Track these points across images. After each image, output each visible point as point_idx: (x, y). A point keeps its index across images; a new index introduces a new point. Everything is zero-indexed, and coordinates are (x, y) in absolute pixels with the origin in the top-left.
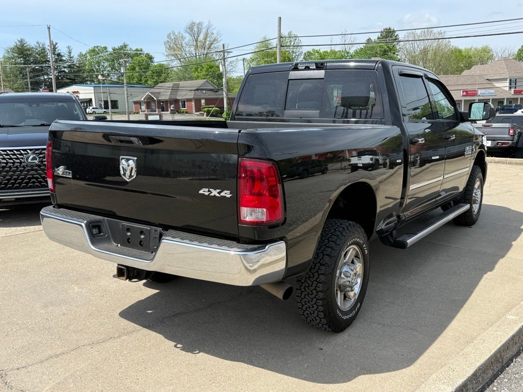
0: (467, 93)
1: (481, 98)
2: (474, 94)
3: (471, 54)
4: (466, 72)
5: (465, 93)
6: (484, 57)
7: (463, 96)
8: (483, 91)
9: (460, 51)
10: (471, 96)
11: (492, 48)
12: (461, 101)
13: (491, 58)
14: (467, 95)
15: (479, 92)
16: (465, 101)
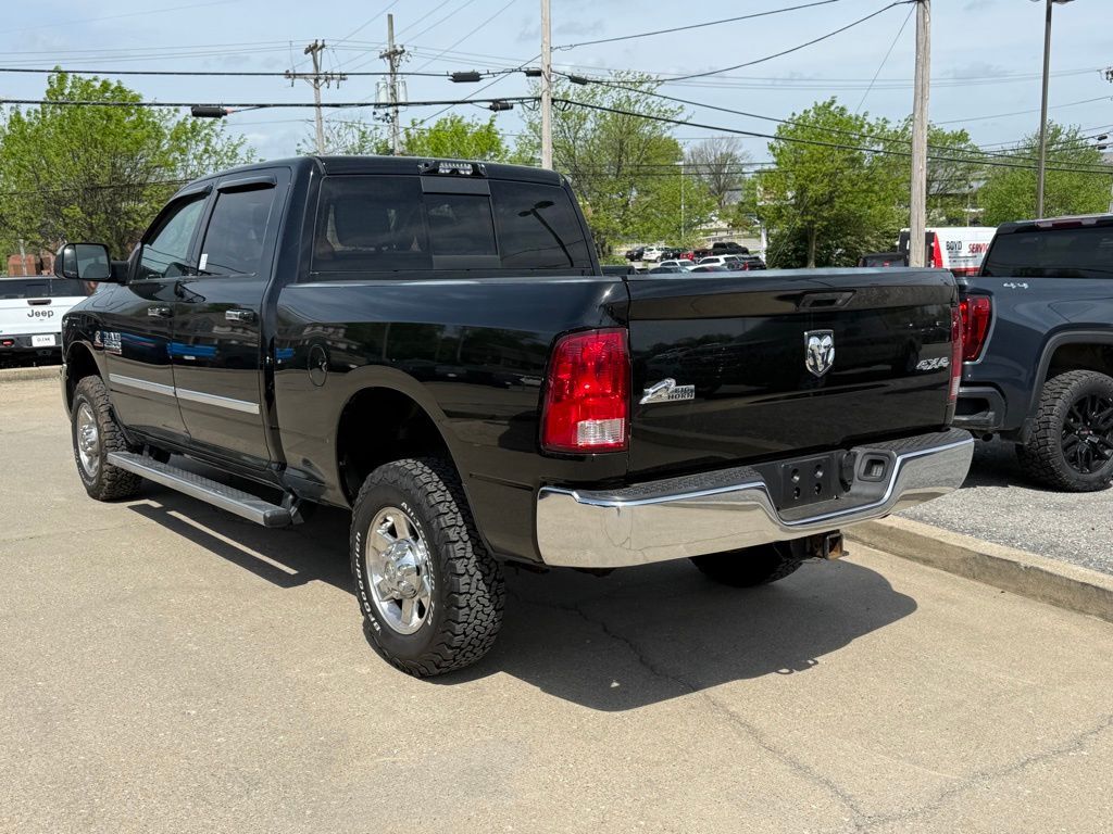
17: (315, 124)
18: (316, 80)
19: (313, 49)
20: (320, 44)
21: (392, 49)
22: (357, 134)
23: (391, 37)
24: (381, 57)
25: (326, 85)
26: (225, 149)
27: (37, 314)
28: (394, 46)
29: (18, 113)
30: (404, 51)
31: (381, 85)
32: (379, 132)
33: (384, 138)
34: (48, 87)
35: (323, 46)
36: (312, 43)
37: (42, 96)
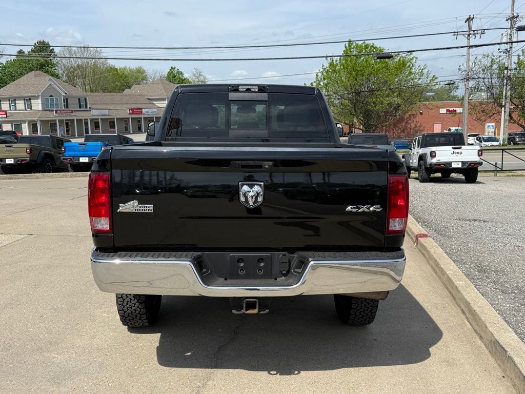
0: (133, 111)
1: (146, 116)
2: (139, 111)
3: (126, 73)
4: (127, 91)
5: (131, 112)
6: (139, 77)
7: (130, 114)
8: (147, 110)
9: (116, 70)
10: (136, 114)
11: (145, 69)
12: (128, 118)
13: (145, 78)
14: (133, 113)
15: (144, 111)
16: (132, 118)
17: (466, 57)
18: (469, 35)
19: (469, 20)
20: (472, 17)
21: (512, 16)
22: (490, 60)
23: (513, 9)
24: (507, 20)
25: (474, 37)
26: (417, 71)
27: (456, 153)
28: (513, 14)
29: (333, 60)
30: (518, 16)
31: (504, 35)
32: (501, 58)
33: (503, 62)
34: (345, 49)
35: (473, 18)
36: (468, 17)
37: (341, 53)
